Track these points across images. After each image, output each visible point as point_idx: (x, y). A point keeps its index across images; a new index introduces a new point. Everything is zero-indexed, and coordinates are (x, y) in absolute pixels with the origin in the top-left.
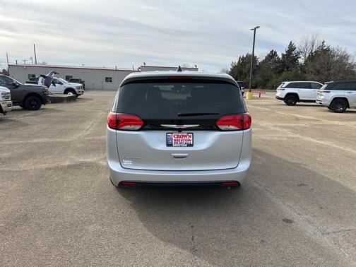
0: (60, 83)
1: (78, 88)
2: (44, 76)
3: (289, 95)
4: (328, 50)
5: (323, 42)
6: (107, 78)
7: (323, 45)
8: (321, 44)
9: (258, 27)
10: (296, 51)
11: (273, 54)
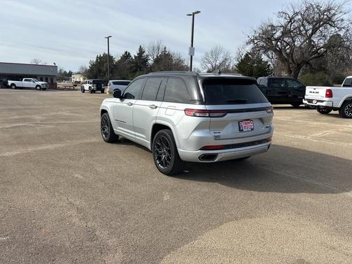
4: (168, 55)
5: (165, 48)
7: (165, 51)
10: (145, 54)
11: (127, 55)
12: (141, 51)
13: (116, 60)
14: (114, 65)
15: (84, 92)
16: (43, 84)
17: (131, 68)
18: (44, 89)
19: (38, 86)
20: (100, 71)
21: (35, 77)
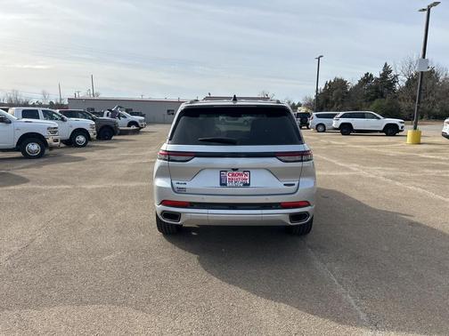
0: (124, 117)
1: (141, 121)
2: (110, 110)
3: (343, 124)
6: (168, 111)
10: (393, 73)
11: (368, 78)
12: (387, 71)
13: (351, 85)
14: (347, 93)
17: (368, 95)
20: (327, 101)
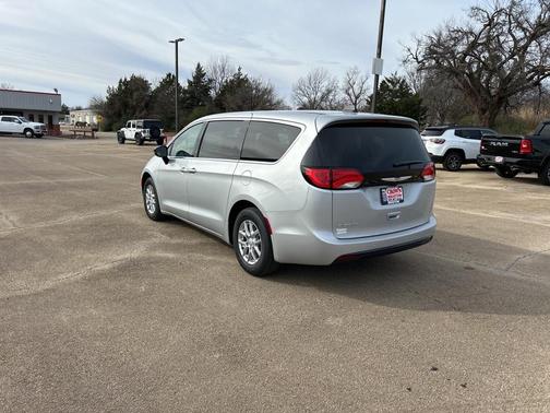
4: (245, 80)
5: (239, 69)
7: (240, 74)
8: (237, 71)
9: (182, 40)
10: (206, 78)
13: (153, 88)
15: (123, 142)
16: (37, 128)
18: (39, 136)
19: (27, 129)
21: (19, 113)
